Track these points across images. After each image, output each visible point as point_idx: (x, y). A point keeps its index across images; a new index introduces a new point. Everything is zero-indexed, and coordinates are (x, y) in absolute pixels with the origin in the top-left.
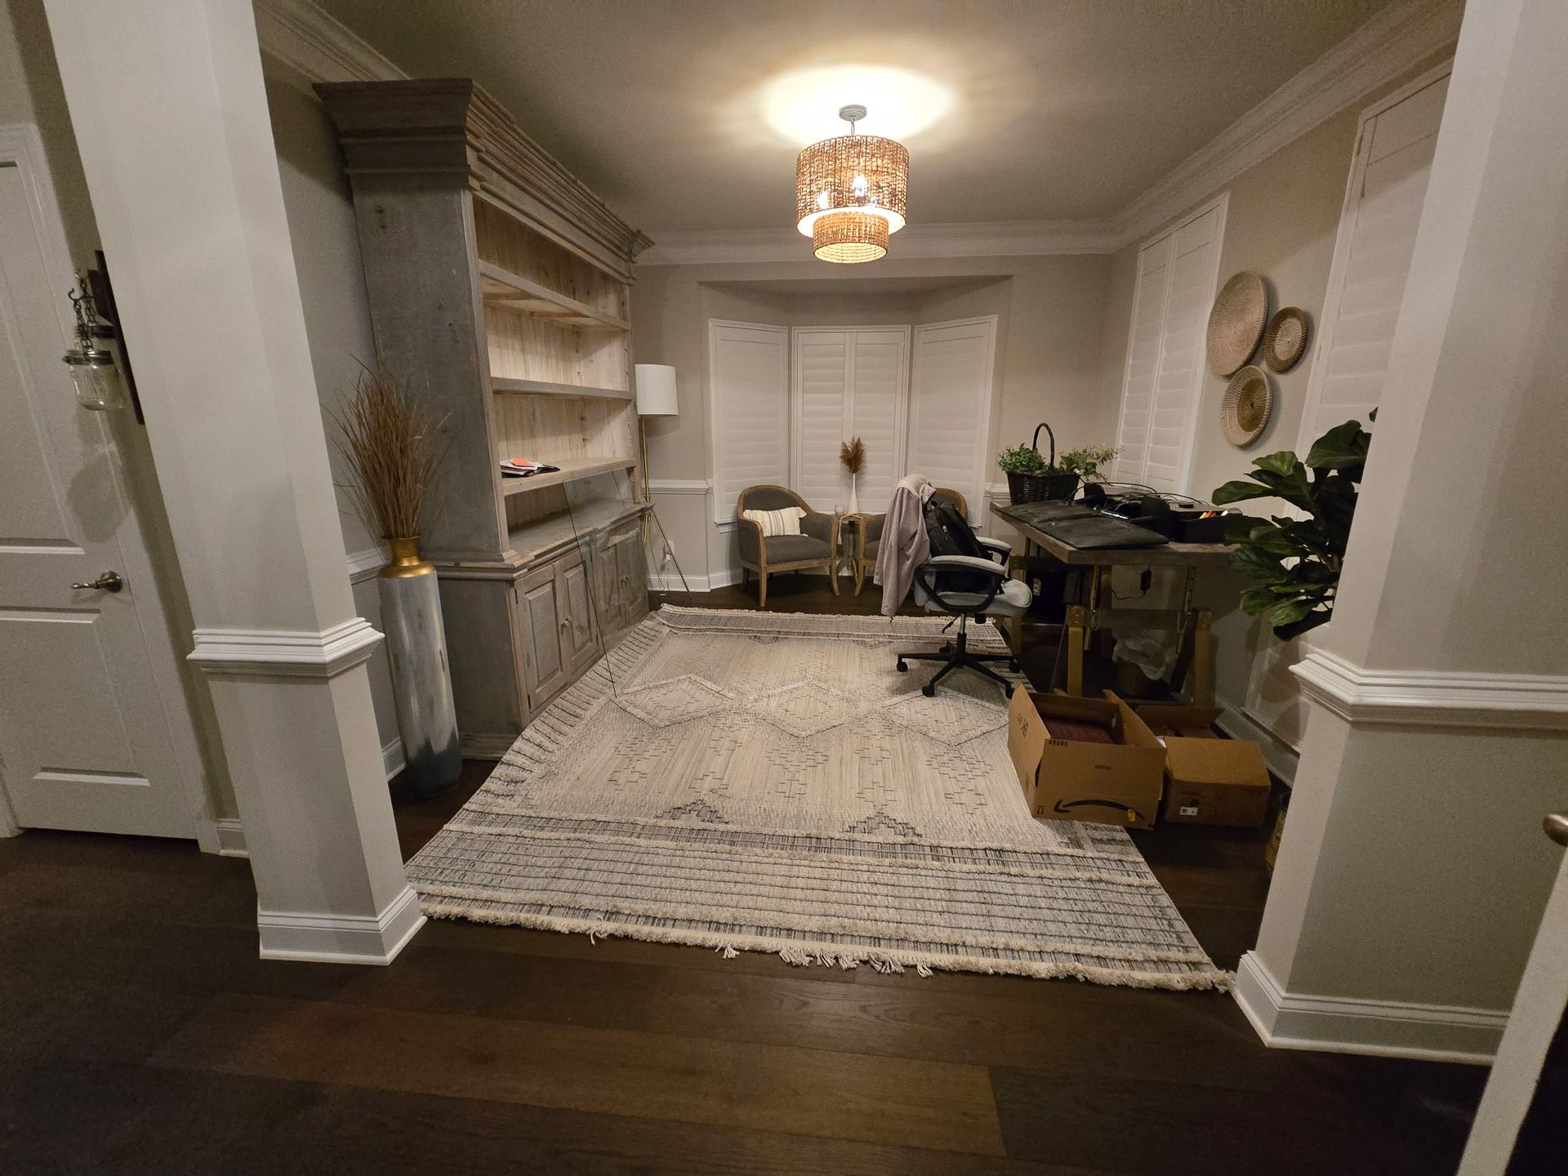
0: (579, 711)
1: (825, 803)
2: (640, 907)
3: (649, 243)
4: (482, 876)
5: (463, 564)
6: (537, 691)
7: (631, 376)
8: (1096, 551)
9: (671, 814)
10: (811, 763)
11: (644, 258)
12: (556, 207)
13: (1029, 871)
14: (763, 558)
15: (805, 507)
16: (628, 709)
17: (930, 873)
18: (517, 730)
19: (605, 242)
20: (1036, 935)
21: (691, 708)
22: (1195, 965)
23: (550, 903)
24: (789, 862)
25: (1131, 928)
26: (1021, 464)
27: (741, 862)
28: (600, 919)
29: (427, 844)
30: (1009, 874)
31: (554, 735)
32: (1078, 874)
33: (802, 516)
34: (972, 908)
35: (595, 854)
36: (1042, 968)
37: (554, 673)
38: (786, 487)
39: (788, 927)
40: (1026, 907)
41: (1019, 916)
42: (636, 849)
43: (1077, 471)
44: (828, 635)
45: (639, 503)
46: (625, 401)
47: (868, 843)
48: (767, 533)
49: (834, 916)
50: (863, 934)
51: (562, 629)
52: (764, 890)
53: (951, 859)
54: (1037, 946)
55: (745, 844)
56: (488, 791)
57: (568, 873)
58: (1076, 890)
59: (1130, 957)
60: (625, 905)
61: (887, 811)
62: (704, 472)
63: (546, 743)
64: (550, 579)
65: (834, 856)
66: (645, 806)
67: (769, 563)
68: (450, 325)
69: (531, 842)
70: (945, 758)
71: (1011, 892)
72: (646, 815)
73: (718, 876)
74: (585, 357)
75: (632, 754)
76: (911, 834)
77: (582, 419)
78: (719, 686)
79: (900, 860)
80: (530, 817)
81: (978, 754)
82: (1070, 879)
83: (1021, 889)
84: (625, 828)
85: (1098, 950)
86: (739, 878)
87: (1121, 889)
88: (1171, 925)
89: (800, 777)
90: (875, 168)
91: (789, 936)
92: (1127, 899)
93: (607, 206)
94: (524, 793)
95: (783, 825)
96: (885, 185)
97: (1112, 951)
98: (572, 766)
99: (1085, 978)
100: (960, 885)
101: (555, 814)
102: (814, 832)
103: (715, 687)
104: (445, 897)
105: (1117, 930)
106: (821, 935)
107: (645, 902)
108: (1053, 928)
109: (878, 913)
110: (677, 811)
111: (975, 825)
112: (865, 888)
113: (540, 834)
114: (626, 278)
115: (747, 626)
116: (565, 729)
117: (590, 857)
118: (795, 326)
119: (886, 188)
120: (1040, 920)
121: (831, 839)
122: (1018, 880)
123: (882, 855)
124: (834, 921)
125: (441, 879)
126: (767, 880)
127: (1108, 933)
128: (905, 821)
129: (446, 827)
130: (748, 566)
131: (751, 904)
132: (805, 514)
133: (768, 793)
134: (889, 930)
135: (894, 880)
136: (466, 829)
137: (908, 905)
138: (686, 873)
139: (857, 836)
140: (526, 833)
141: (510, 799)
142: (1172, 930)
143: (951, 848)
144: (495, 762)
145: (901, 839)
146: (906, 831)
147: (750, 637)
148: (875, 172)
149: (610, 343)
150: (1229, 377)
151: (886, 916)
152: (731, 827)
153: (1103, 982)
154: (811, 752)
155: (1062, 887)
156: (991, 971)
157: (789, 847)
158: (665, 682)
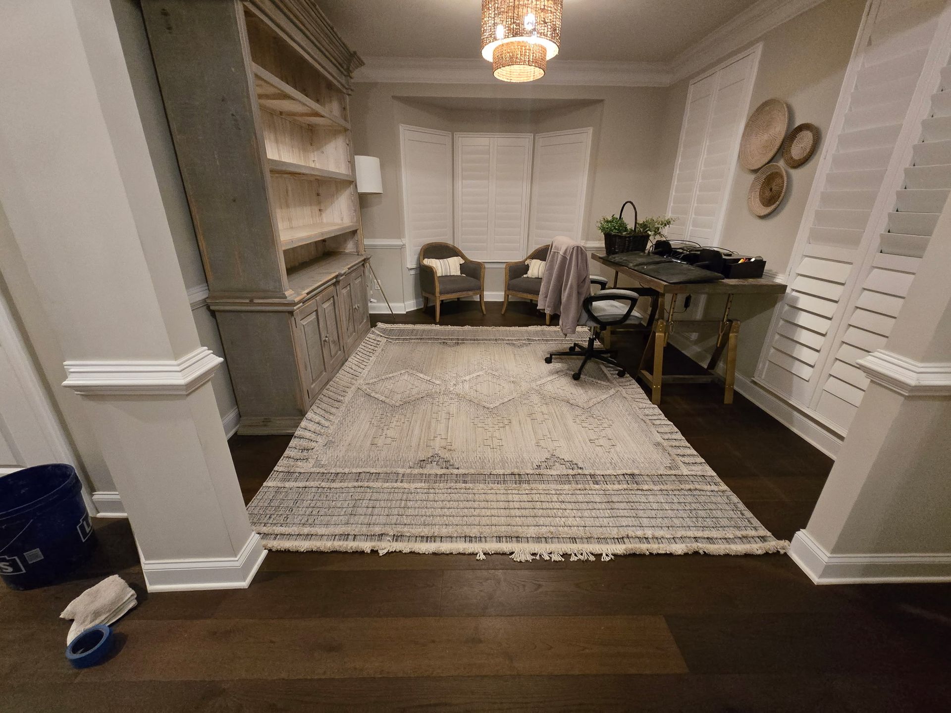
0: (340, 398)
1: (517, 451)
2: (417, 531)
3: (362, 63)
4: (300, 517)
5: (256, 301)
6: (312, 386)
7: (352, 164)
8: (681, 285)
9: (419, 465)
10: (501, 425)
11: (359, 75)
12: (300, 25)
13: (652, 487)
14: (438, 290)
15: (463, 257)
16: (372, 395)
17: (594, 492)
18: (302, 414)
19: (333, 60)
20: (668, 527)
21: (414, 391)
22: (763, 539)
23: (353, 533)
24: (505, 492)
25: (721, 518)
26: (615, 228)
27: (474, 494)
28: (389, 540)
29: (255, 497)
30: (642, 490)
31: (327, 415)
32: (682, 486)
33: (461, 263)
34: (625, 513)
35: (375, 496)
36: (679, 548)
37: (321, 373)
38: (452, 243)
39: (517, 535)
40: (658, 510)
41: (655, 516)
42: (402, 491)
43: (650, 233)
44: (490, 340)
45: (362, 255)
46: (350, 182)
47: (551, 475)
48: (439, 274)
49: (544, 526)
50: (565, 536)
51: (324, 344)
52: (494, 512)
53: (605, 482)
54: (672, 534)
55: (474, 482)
56: (289, 457)
57: (360, 511)
58: (683, 496)
59: (726, 536)
60: (406, 530)
61: (557, 453)
62: (399, 235)
63: (323, 421)
64: (315, 310)
65: (533, 486)
66: (400, 461)
67: (441, 293)
68: (233, 115)
69: (328, 491)
70: (583, 417)
71: (646, 501)
72: (403, 467)
73: (461, 505)
74: (318, 149)
75: (382, 425)
76: (576, 468)
77: (318, 195)
78: (428, 376)
79: (574, 486)
80: (323, 473)
81: (602, 414)
82: (678, 490)
83: (651, 499)
84: (391, 477)
85: (707, 534)
86: (476, 505)
87: (708, 494)
88: (742, 514)
89: (497, 434)
90: (543, 7)
91: (518, 541)
92: (713, 499)
93: (335, 29)
94: (315, 457)
95: (494, 467)
96: (549, 21)
97: (714, 534)
98: (343, 436)
99: (704, 552)
100: (615, 499)
101: (339, 470)
102: (516, 471)
103: (426, 378)
104: (277, 535)
105: (714, 520)
106: (538, 539)
107: (418, 527)
108: (677, 522)
109: (570, 521)
110: (422, 463)
111: (613, 459)
112: (557, 505)
113: (334, 485)
114: (346, 89)
115: (436, 336)
116: (333, 410)
117: (373, 498)
118: (456, 132)
119: (550, 24)
120: (668, 517)
121: (528, 474)
122: (648, 493)
123: (561, 483)
124: (544, 530)
125: (271, 522)
126: (494, 505)
127: (709, 522)
128: (570, 460)
129: (265, 484)
130: (427, 295)
131: (488, 523)
132: (464, 262)
133: (479, 447)
134: (580, 532)
135: (574, 499)
136: (280, 484)
137: (586, 514)
138: (440, 504)
139: (542, 471)
140: (323, 484)
141: (306, 462)
142: (744, 517)
143: (603, 475)
144: (290, 437)
145: (571, 472)
146: (572, 466)
147: (440, 343)
148: (543, 10)
149: (335, 139)
150: (755, 171)
151: (575, 523)
152: (461, 471)
153: (715, 554)
154: (499, 418)
155: (675, 495)
156: (648, 553)
157: (502, 482)
158: (392, 375)
